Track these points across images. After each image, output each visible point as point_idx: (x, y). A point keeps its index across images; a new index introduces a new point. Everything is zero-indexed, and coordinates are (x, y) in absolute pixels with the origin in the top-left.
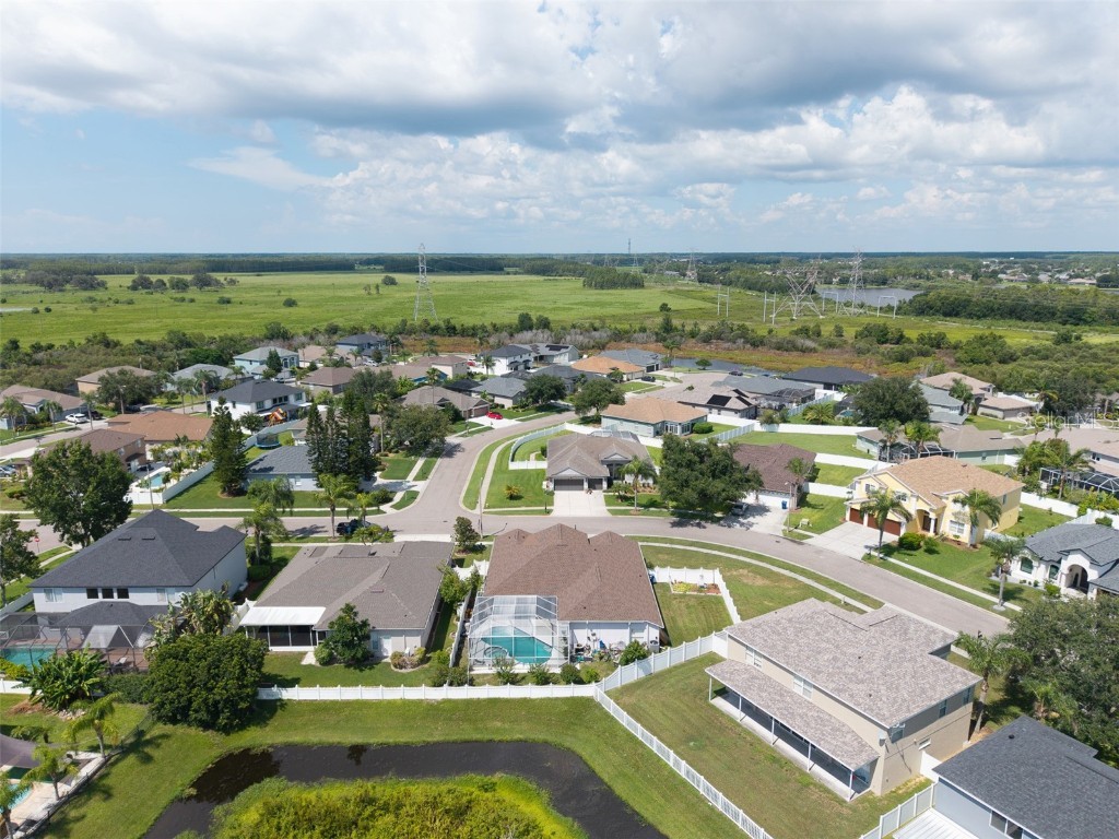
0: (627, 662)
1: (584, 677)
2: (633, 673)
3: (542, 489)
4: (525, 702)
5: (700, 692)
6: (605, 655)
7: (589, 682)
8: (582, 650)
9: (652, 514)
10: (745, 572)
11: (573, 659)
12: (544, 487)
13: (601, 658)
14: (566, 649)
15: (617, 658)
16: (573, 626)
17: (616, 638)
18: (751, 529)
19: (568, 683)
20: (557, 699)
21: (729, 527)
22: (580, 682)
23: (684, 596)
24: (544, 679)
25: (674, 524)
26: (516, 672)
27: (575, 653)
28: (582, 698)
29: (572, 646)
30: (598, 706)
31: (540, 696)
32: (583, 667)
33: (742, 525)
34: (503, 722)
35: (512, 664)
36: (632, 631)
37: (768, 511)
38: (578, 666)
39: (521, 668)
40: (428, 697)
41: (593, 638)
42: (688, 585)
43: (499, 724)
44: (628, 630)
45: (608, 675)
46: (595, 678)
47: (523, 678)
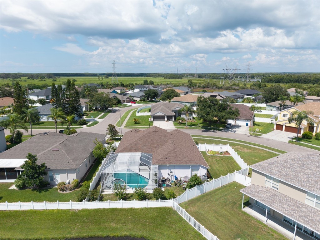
0: (191, 187)
1: (166, 195)
2: (194, 193)
3: (148, 121)
4: (131, 210)
5: (235, 204)
6: (178, 183)
7: (170, 199)
8: (165, 180)
9: (193, 128)
10: (239, 147)
11: (160, 186)
12: (149, 120)
13: (176, 185)
14: (156, 180)
15: (185, 185)
16: (160, 168)
17: (184, 174)
18: (236, 132)
19: (157, 199)
20: (150, 208)
21: (226, 132)
22: (164, 198)
23: (213, 156)
24: (143, 197)
25: (203, 131)
26: (127, 192)
27: (161, 182)
28: (165, 208)
29: (160, 178)
30: (175, 213)
31: (140, 207)
32: (166, 190)
33: (231, 131)
34: (117, 223)
35: (125, 188)
36: (192, 171)
37: (241, 127)
38: (163, 189)
39: (130, 191)
40: (74, 208)
41: (171, 174)
42: (214, 152)
43: (114, 225)
44: (190, 170)
45: (180, 194)
46: (173, 196)
47: (132, 196)
